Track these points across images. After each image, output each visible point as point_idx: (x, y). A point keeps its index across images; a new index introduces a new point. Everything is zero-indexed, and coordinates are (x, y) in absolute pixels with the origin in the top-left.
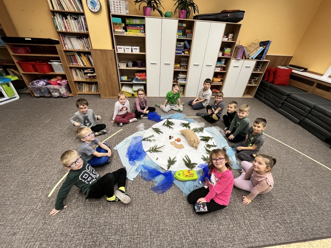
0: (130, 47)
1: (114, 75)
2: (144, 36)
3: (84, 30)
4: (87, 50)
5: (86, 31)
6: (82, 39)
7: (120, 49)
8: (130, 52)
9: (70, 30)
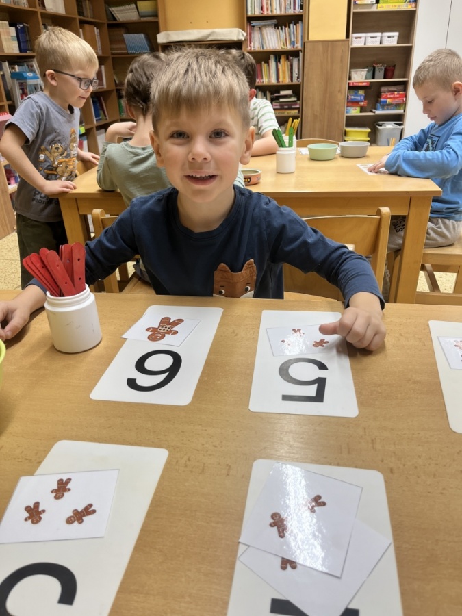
0: (379, 34)
1: (340, 94)
2: (414, 9)
3: (294, 9)
4: (289, 47)
5: (298, 10)
6: (286, 27)
7: (358, 40)
8: (377, 44)
9: (270, 11)
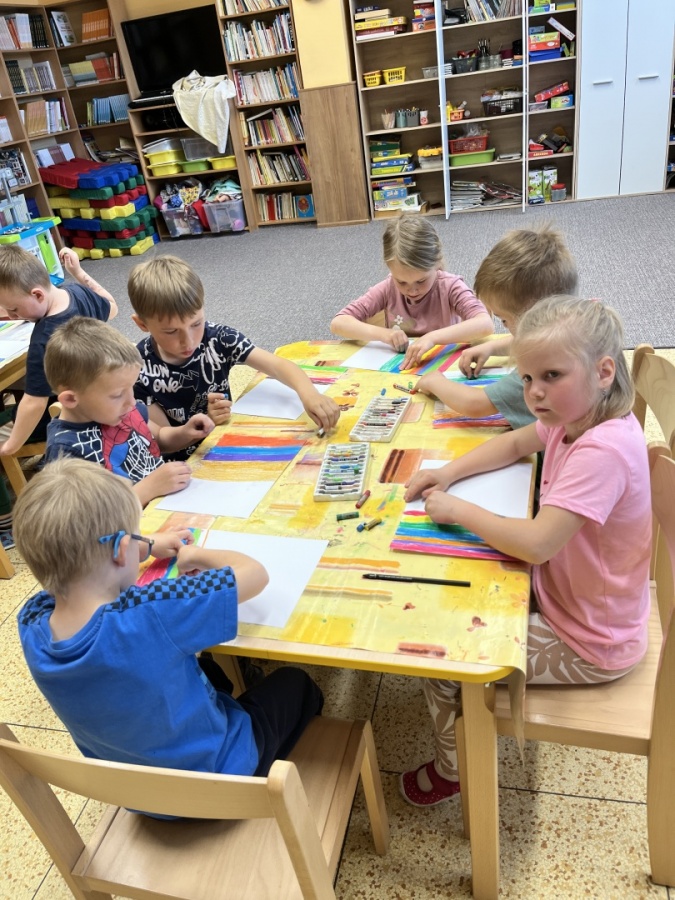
1: (353, 154)
3: (285, 47)
4: (289, 97)
5: (289, 49)
9: (256, 55)
